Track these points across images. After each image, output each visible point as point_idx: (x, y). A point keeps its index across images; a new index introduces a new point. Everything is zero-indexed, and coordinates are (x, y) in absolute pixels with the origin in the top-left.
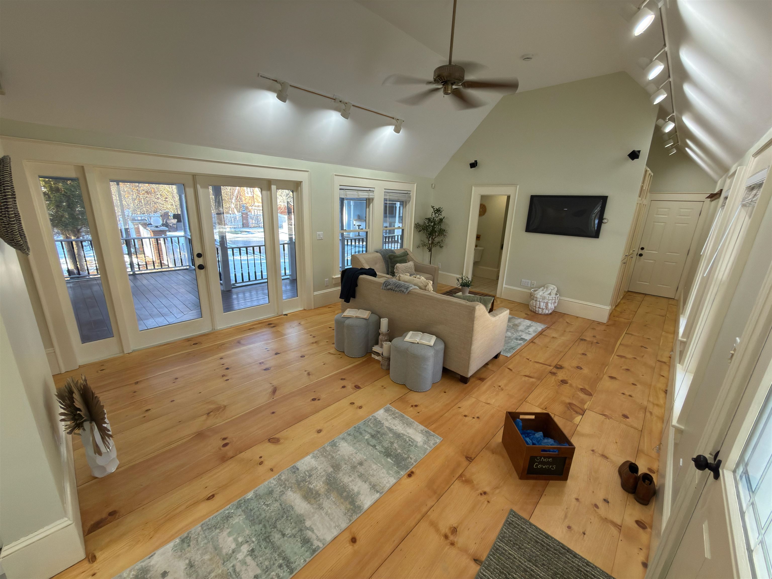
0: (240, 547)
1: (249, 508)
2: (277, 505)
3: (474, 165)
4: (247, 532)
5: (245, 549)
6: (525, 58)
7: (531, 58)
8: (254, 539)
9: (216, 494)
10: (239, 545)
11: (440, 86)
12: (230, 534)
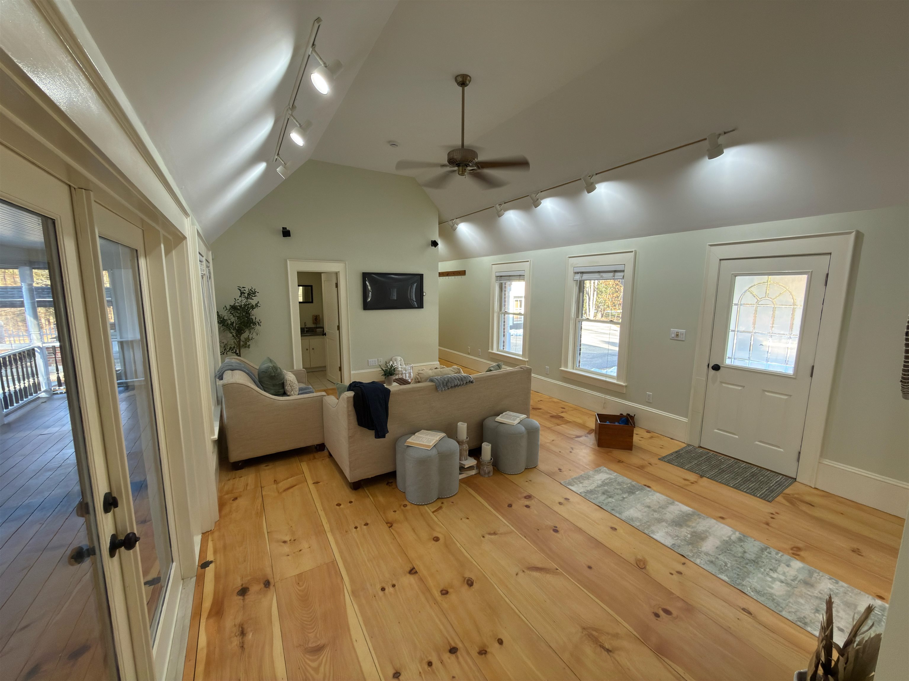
0: (775, 578)
1: (737, 577)
2: (721, 557)
3: (286, 233)
4: (760, 575)
5: (775, 575)
6: (392, 145)
7: (397, 146)
8: (762, 570)
9: (740, 607)
10: (774, 579)
11: (456, 168)
12: (772, 588)
